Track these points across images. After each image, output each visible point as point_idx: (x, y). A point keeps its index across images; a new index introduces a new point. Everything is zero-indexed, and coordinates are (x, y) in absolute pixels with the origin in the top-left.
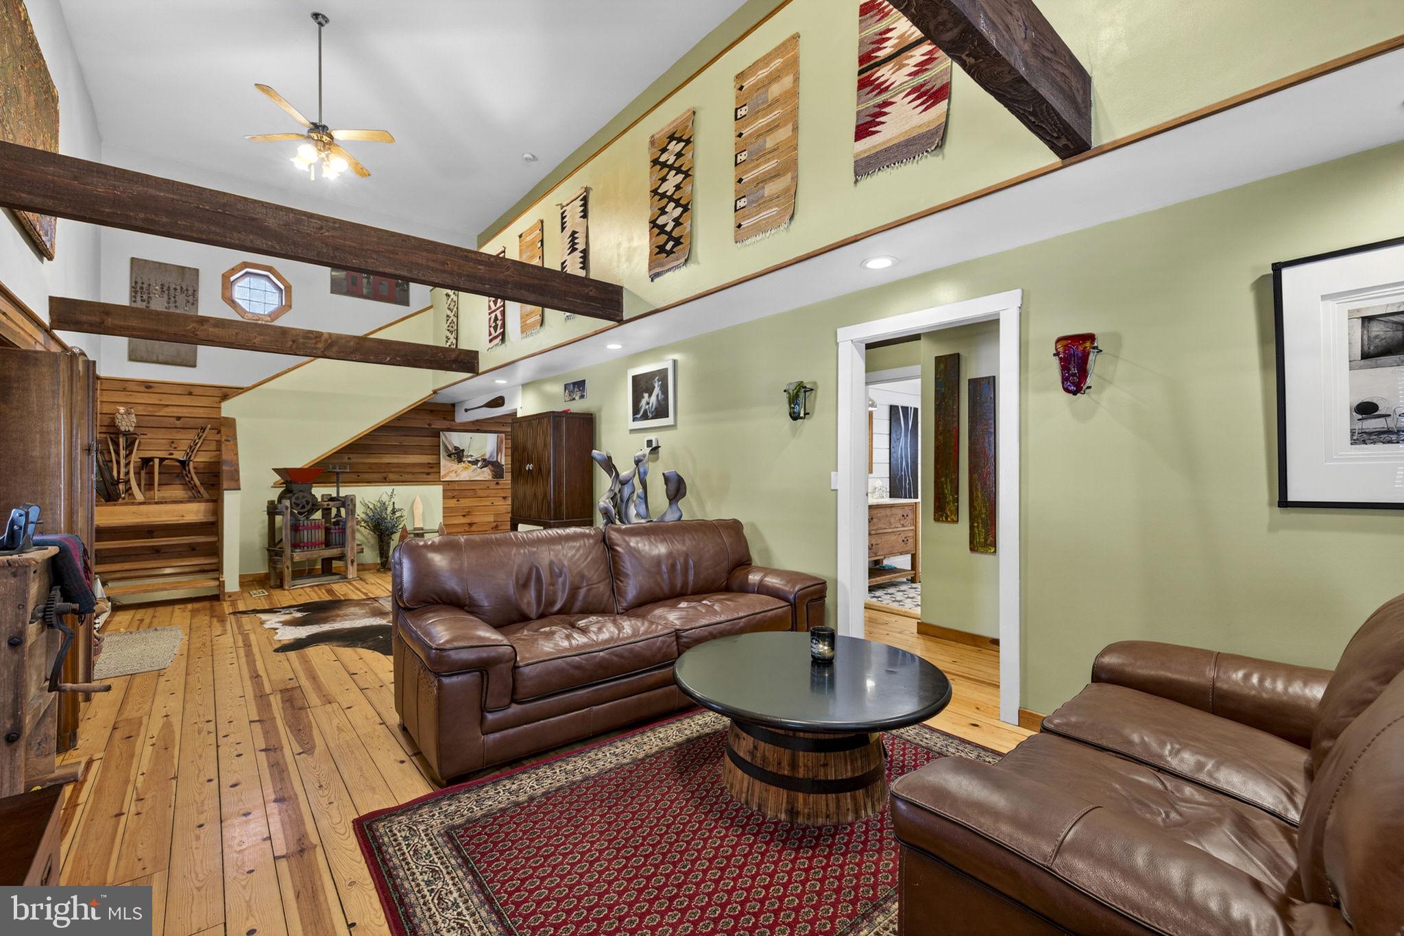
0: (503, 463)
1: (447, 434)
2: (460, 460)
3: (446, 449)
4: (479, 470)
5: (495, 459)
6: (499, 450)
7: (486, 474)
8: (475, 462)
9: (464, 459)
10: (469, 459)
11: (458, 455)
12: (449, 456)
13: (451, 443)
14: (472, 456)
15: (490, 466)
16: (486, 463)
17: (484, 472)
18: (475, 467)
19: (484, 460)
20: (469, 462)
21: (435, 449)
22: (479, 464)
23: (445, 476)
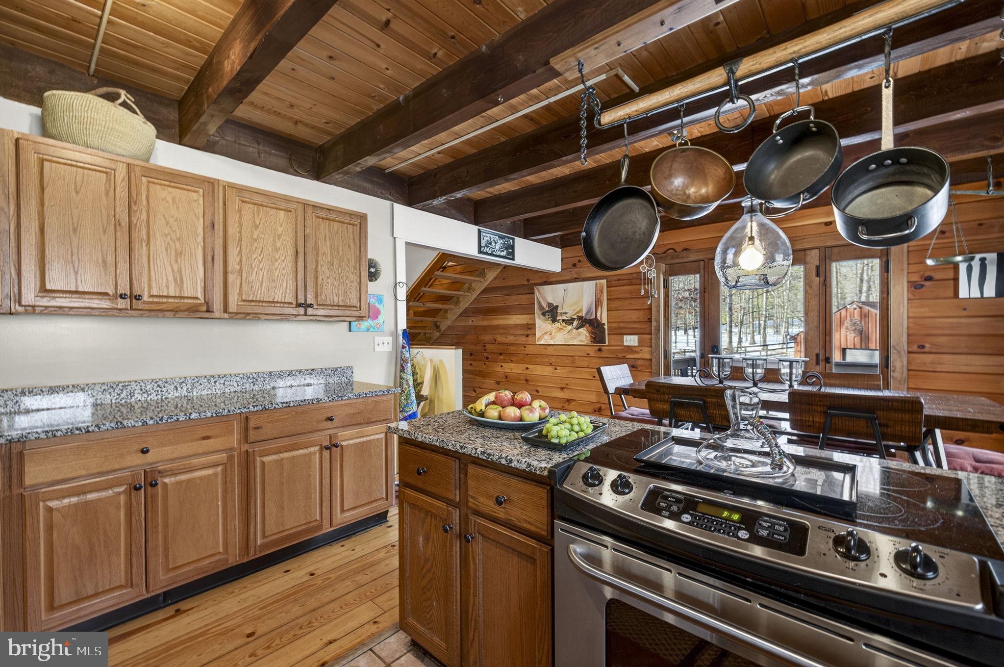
0: (605, 320)
1: (541, 287)
2: (554, 320)
3: (541, 307)
4: (575, 331)
5: (593, 317)
6: (598, 303)
7: (583, 336)
8: (570, 322)
9: (558, 318)
10: (565, 318)
11: (552, 313)
12: (544, 314)
13: (545, 299)
14: (566, 313)
15: (587, 325)
16: (583, 322)
17: (579, 334)
18: (570, 327)
19: (580, 318)
20: (563, 321)
21: (529, 309)
22: (575, 323)
23: (540, 338)
